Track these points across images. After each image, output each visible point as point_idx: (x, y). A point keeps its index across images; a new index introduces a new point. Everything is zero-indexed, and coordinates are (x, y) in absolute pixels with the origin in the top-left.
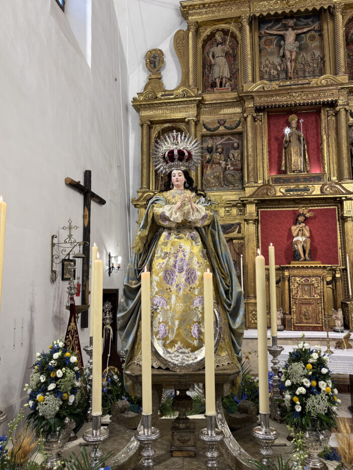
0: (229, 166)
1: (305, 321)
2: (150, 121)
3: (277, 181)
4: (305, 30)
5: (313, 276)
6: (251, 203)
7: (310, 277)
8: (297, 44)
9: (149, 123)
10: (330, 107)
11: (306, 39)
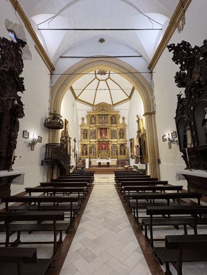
0: (94, 136)
2: (82, 129)
4: (105, 117)
5: (105, 152)
6: (97, 141)
10: (108, 128)
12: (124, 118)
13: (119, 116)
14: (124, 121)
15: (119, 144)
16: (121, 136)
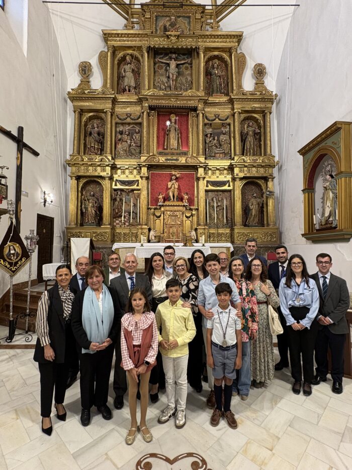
0: (133, 143)
1: (171, 237)
2: (81, 109)
3: (160, 154)
4: (182, 62)
5: (178, 211)
6: (144, 166)
7: (175, 211)
8: (177, 70)
9: (79, 110)
10: (194, 112)
11: (183, 68)
12: (260, 72)
13: (242, 61)
14: (259, 83)
15: (241, 179)
16: (248, 144)
